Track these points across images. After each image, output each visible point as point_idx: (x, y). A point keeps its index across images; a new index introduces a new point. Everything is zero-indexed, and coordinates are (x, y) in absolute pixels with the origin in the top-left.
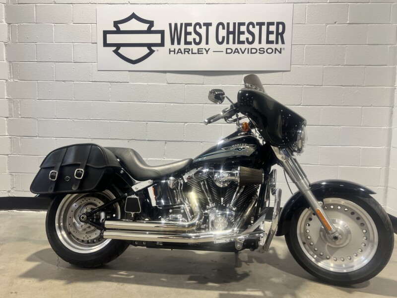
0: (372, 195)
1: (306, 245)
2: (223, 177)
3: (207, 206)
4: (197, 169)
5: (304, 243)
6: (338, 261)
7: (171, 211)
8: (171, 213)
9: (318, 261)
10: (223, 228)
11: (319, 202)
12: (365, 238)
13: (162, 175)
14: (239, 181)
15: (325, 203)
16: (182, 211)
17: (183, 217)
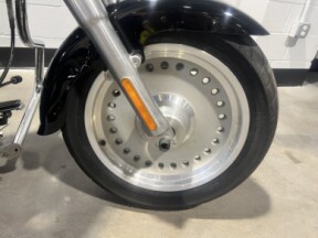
0: (255, 38)
1: (107, 146)
5: (102, 143)
6: (165, 168)
9: (127, 173)
11: (131, 57)
12: (220, 128)
15: (147, 58)
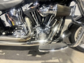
2: (45, 11)
3: (36, 26)
4: (29, 4)
7: (16, 28)
8: (17, 29)
10: (44, 38)
13: (6, 8)
14: (56, 15)
16: (22, 28)
17: (23, 32)
